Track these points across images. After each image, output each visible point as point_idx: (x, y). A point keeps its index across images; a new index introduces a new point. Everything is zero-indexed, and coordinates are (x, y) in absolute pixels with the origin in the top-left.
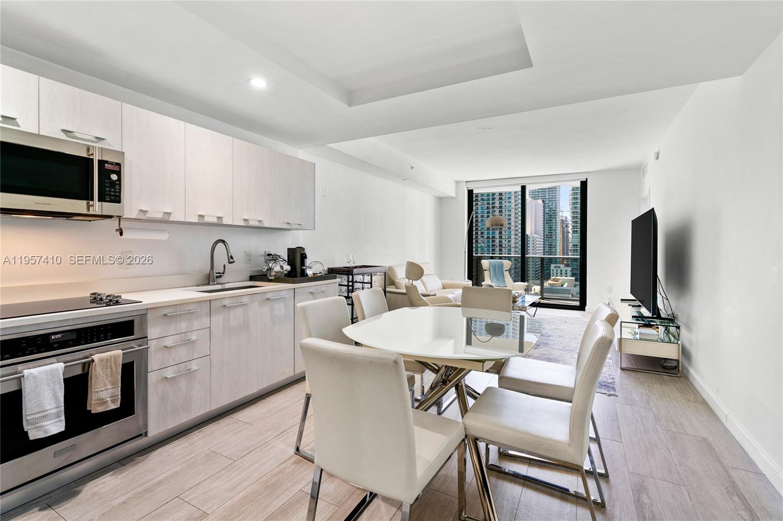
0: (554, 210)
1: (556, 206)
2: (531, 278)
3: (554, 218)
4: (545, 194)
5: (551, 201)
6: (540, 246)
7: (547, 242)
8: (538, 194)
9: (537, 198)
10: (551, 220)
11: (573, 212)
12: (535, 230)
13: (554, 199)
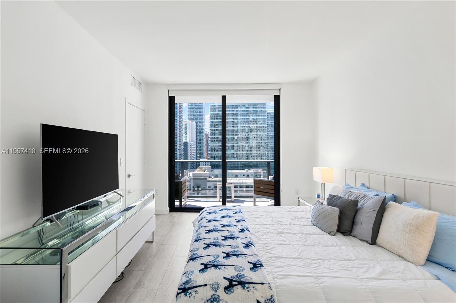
0: (202, 128)
1: (203, 125)
2: (189, 168)
3: (202, 132)
4: (197, 118)
5: (201, 122)
6: (194, 148)
7: (198, 146)
8: (194, 118)
9: (193, 120)
10: (200, 134)
11: (211, 129)
12: (192, 139)
13: (202, 122)
